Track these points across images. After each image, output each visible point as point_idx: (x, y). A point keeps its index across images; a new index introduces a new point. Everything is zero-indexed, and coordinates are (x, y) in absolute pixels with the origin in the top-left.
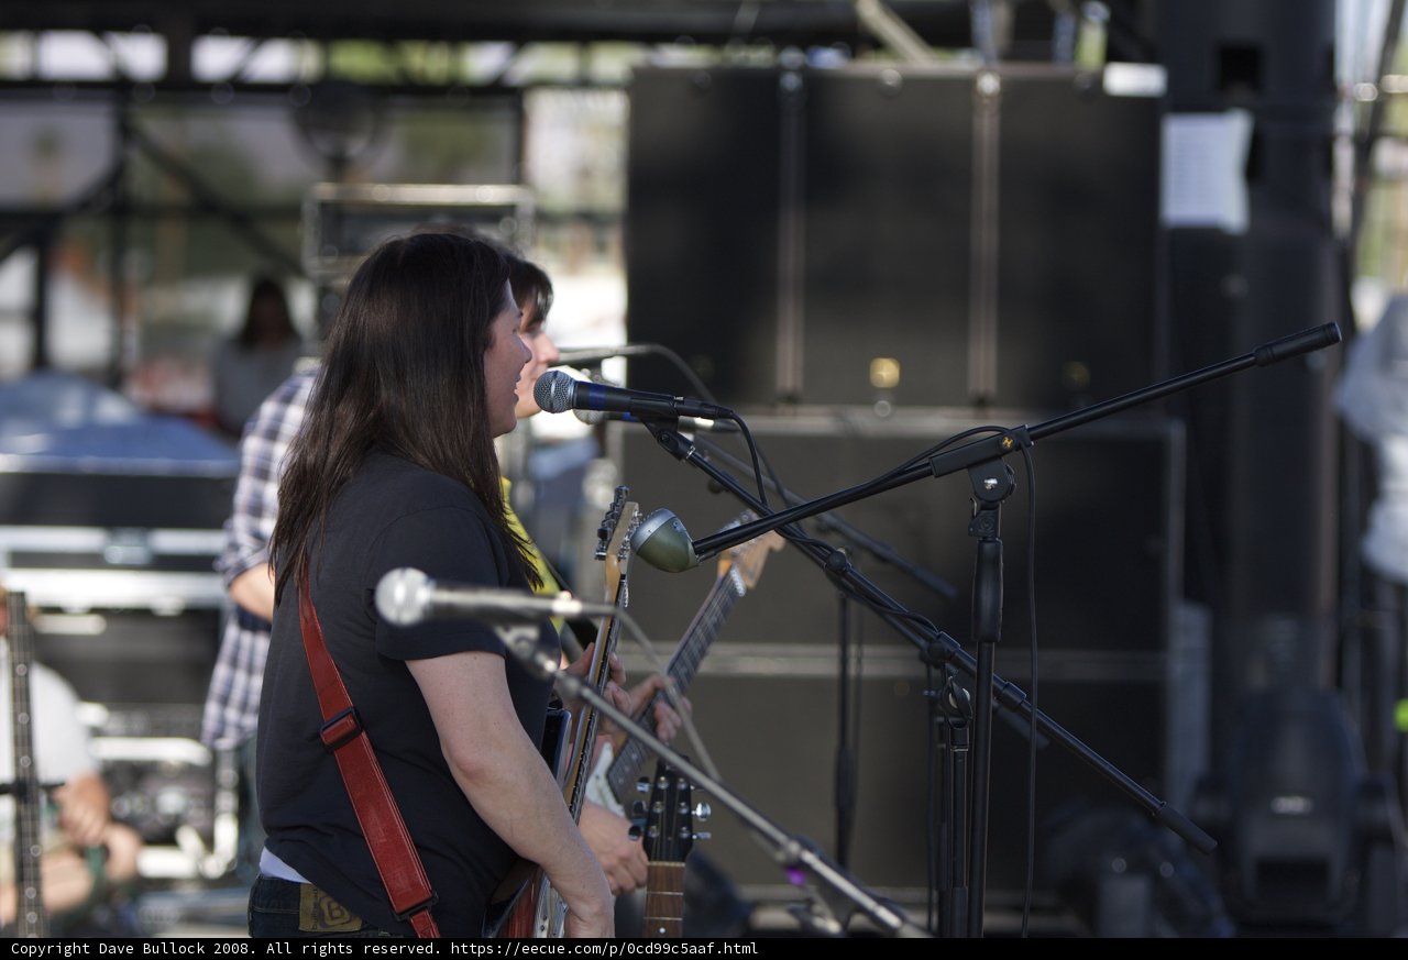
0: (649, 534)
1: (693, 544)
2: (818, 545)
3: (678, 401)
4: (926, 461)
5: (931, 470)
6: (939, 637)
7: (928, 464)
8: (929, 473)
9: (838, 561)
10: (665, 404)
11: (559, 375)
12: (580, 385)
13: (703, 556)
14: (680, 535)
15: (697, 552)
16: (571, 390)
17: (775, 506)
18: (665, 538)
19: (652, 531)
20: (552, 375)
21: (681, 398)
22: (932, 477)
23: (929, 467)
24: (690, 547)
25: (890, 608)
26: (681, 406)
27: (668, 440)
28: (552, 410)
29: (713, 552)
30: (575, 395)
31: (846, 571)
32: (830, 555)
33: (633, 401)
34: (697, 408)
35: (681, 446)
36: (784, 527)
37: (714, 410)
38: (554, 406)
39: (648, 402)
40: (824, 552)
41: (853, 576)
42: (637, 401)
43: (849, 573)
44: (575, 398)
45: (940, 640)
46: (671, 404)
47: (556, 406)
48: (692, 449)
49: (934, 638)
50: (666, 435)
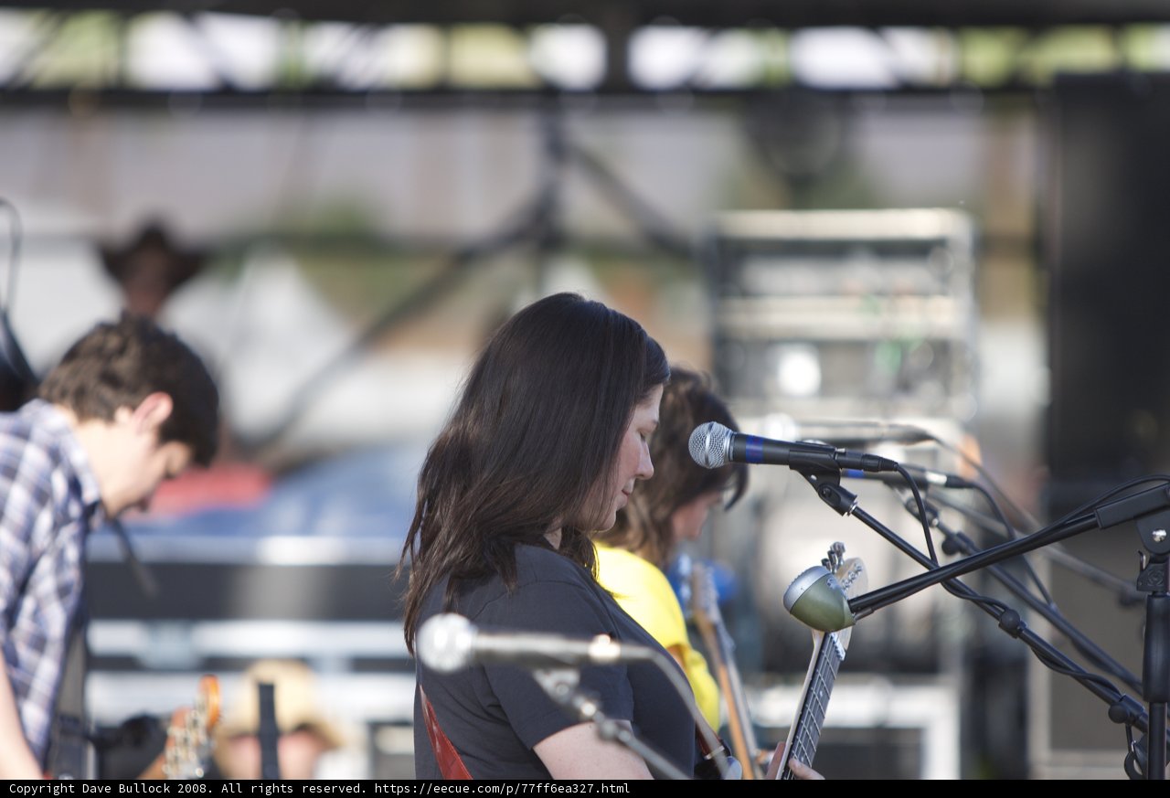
0: (803, 591)
1: (849, 602)
2: (991, 603)
3: (840, 454)
6: (1122, 699)
8: (1093, 526)
9: (1011, 619)
10: (826, 456)
13: (859, 615)
15: (853, 610)
16: (727, 443)
18: (819, 596)
19: (805, 588)
21: (843, 450)
22: (1096, 529)
24: (846, 604)
25: (1070, 670)
26: (842, 458)
27: (830, 494)
30: (732, 448)
31: (1021, 630)
32: (1003, 613)
33: (792, 453)
34: (859, 460)
35: (844, 500)
36: (952, 580)
37: (877, 462)
38: (710, 460)
39: (807, 454)
40: (997, 609)
41: (1028, 635)
42: (796, 453)
43: (1023, 632)
44: (731, 451)
45: (1123, 701)
46: (832, 456)
47: (712, 460)
48: (856, 503)
49: (1117, 700)
50: (827, 489)
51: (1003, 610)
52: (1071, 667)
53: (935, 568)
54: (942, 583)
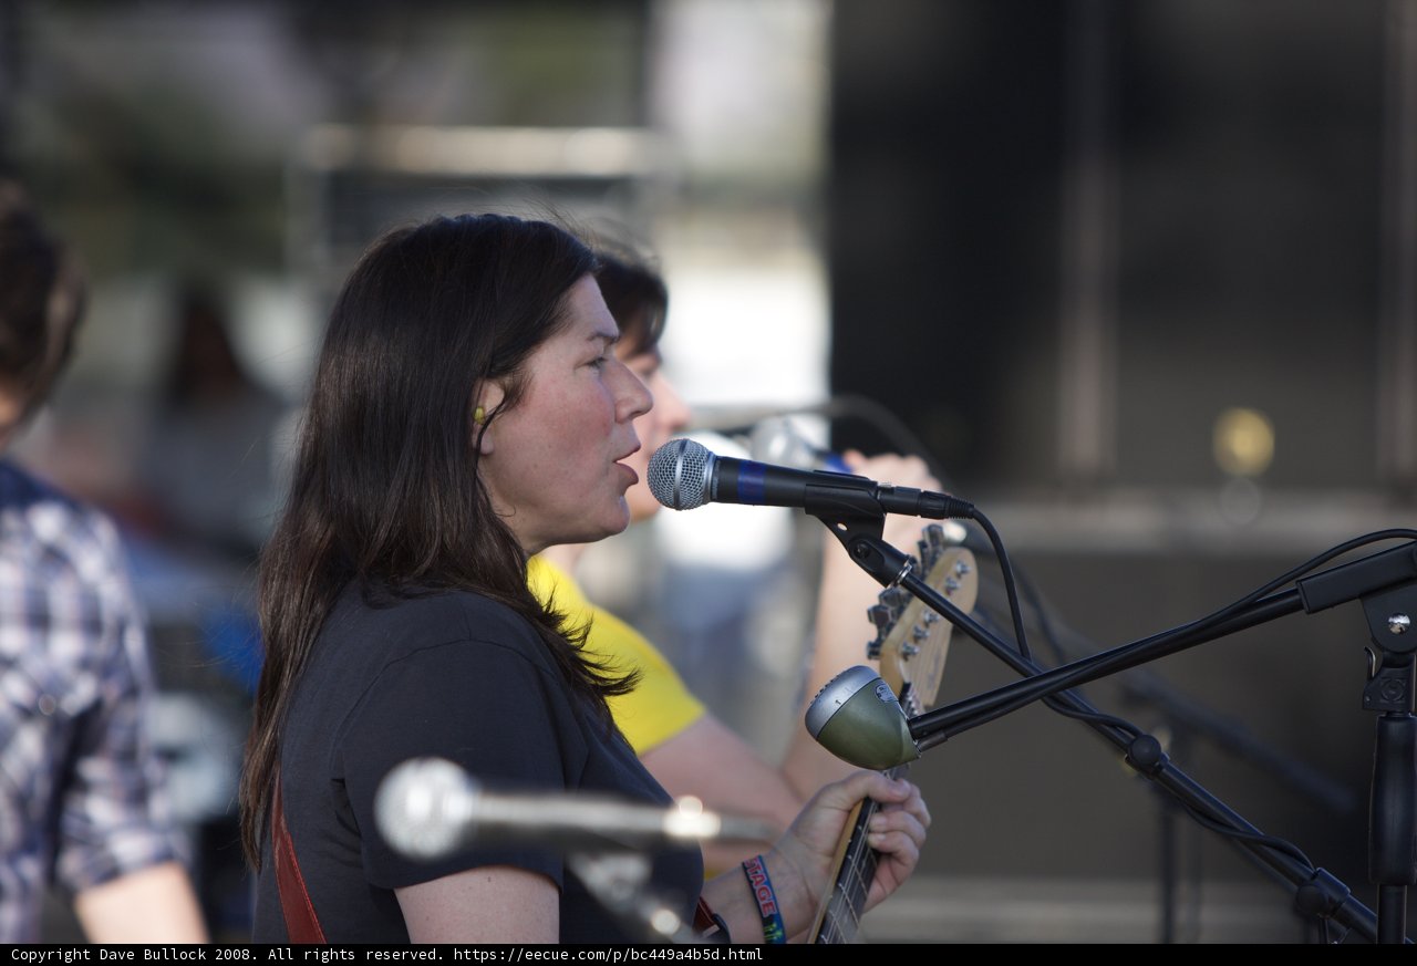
0: (838, 706)
1: (909, 723)
2: (1115, 724)
3: (885, 489)
4: (1291, 586)
5: (1300, 600)
6: (1314, 876)
7: (1295, 592)
8: (1297, 607)
9: (1150, 751)
10: (863, 494)
11: (688, 447)
12: (724, 463)
13: (925, 743)
14: (887, 707)
15: (915, 735)
16: (708, 472)
17: (1042, 659)
18: (863, 713)
19: (841, 701)
20: (676, 447)
22: (1303, 612)
23: (1297, 597)
24: (905, 727)
25: (1232, 828)
26: (887, 497)
27: (867, 554)
28: (677, 505)
29: (941, 736)
30: (716, 479)
31: (1160, 767)
32: (1133, 742)
33: (809, 488)
34: (914, 501)
35: (889, 563)
36: (1061, 693)
37: (942, 504)
38: (681, 497)
39: (834, 491)
40: (1125, 736)
41: (1171, 776)
42: (816, 489)
43: (1164, 770)
44: (715, 484)
45: (1317, 880)
46: (873, 494)
47: (684, 497)
48: (906, 568)
49: (1307, 877)
50: (863, 546)
51: (1133, 737)
52: (1235, 825)
53: (1036, 675)
54: (1045, 698)
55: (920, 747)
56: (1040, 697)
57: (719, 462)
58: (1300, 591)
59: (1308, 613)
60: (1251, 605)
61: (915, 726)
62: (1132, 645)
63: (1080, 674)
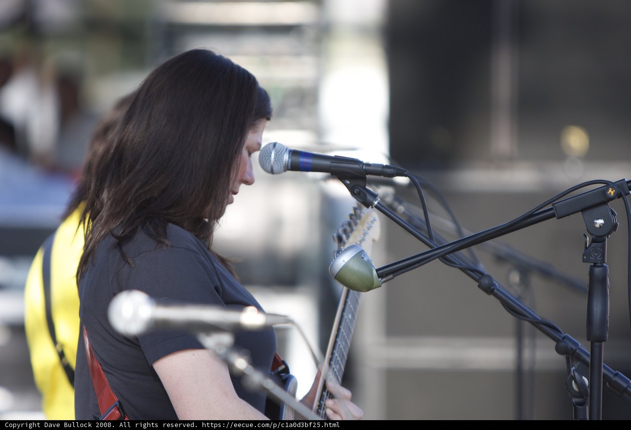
0: (344, 263)
1: (377, 270)
3: (367, 164)
4: (550, 206)
5: (555, 213)
6: (564, 338)
7: (551, 209)
8: (553, 216)
9: (486, 282)
10: (357, 166)
11: (277, 146)
12: (294, 153)
13: (384, 279)
14: (367, 263)
15: (380, 276)
16: (286, 157)
18: (356, 267)
19: (346, 261)
20: (271, 146)
22: (555, 218)
23: (553, 211)
24: (375, 273)
26: (368, 168)
27: (359, 193)
28: (273, 172)
29: (392, 276)
30: (290, 160)
31: (493, 289)
32: (481, 278)
33: (332, 164)
34: (380, 169)
35: (369, 197)
36: (447, 256)
37: (393, 170)
38: (274, 169)
39: (343, 165)
40: (477, 275)
41: (498, 293)
42: (335, 164)
43: (495, 291)
44: (290, 162)
45: (565, 340)
46: (361, 166)
47: (275, 169)
48: (377, 200)
49: (561, 339)
50: (357, 190)
51: (481, 276)
52: (528, 315)
53: (436, 247)
54: (441, 258)
55: (382, 281)
56: (438, 257)
57: (291, 152)
58: (554, 209)
59: (558, 218)
60: (531, 215)
61: (379, 272)
62: (477, 234)
63: (455, 247)
